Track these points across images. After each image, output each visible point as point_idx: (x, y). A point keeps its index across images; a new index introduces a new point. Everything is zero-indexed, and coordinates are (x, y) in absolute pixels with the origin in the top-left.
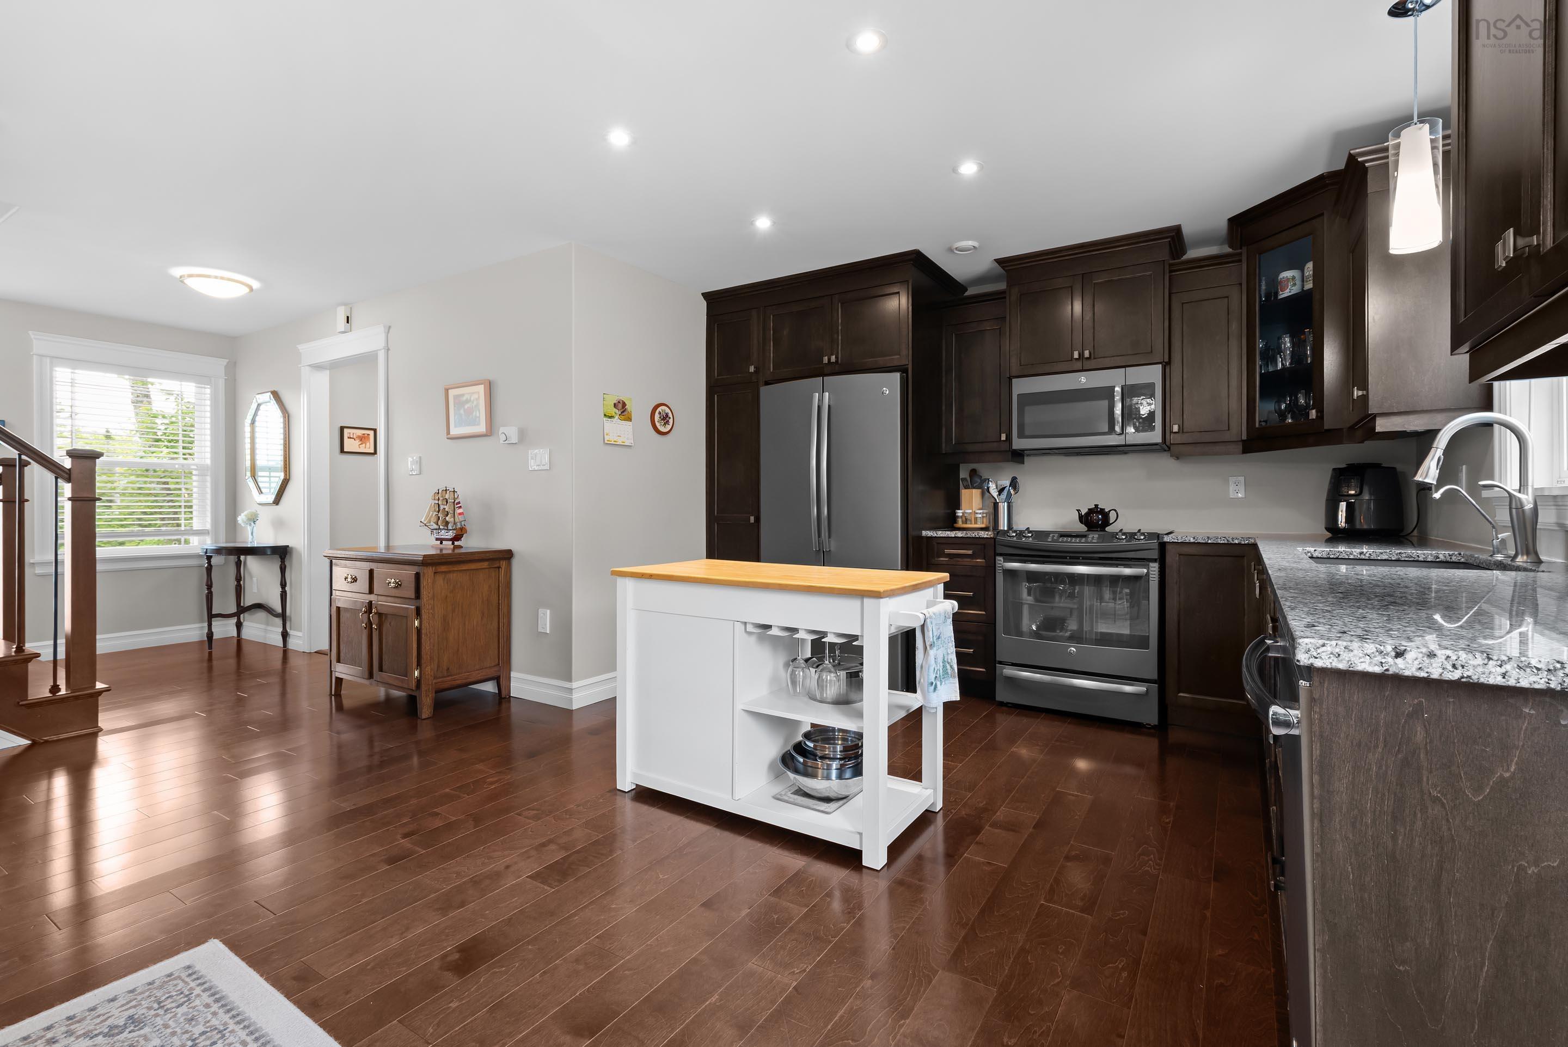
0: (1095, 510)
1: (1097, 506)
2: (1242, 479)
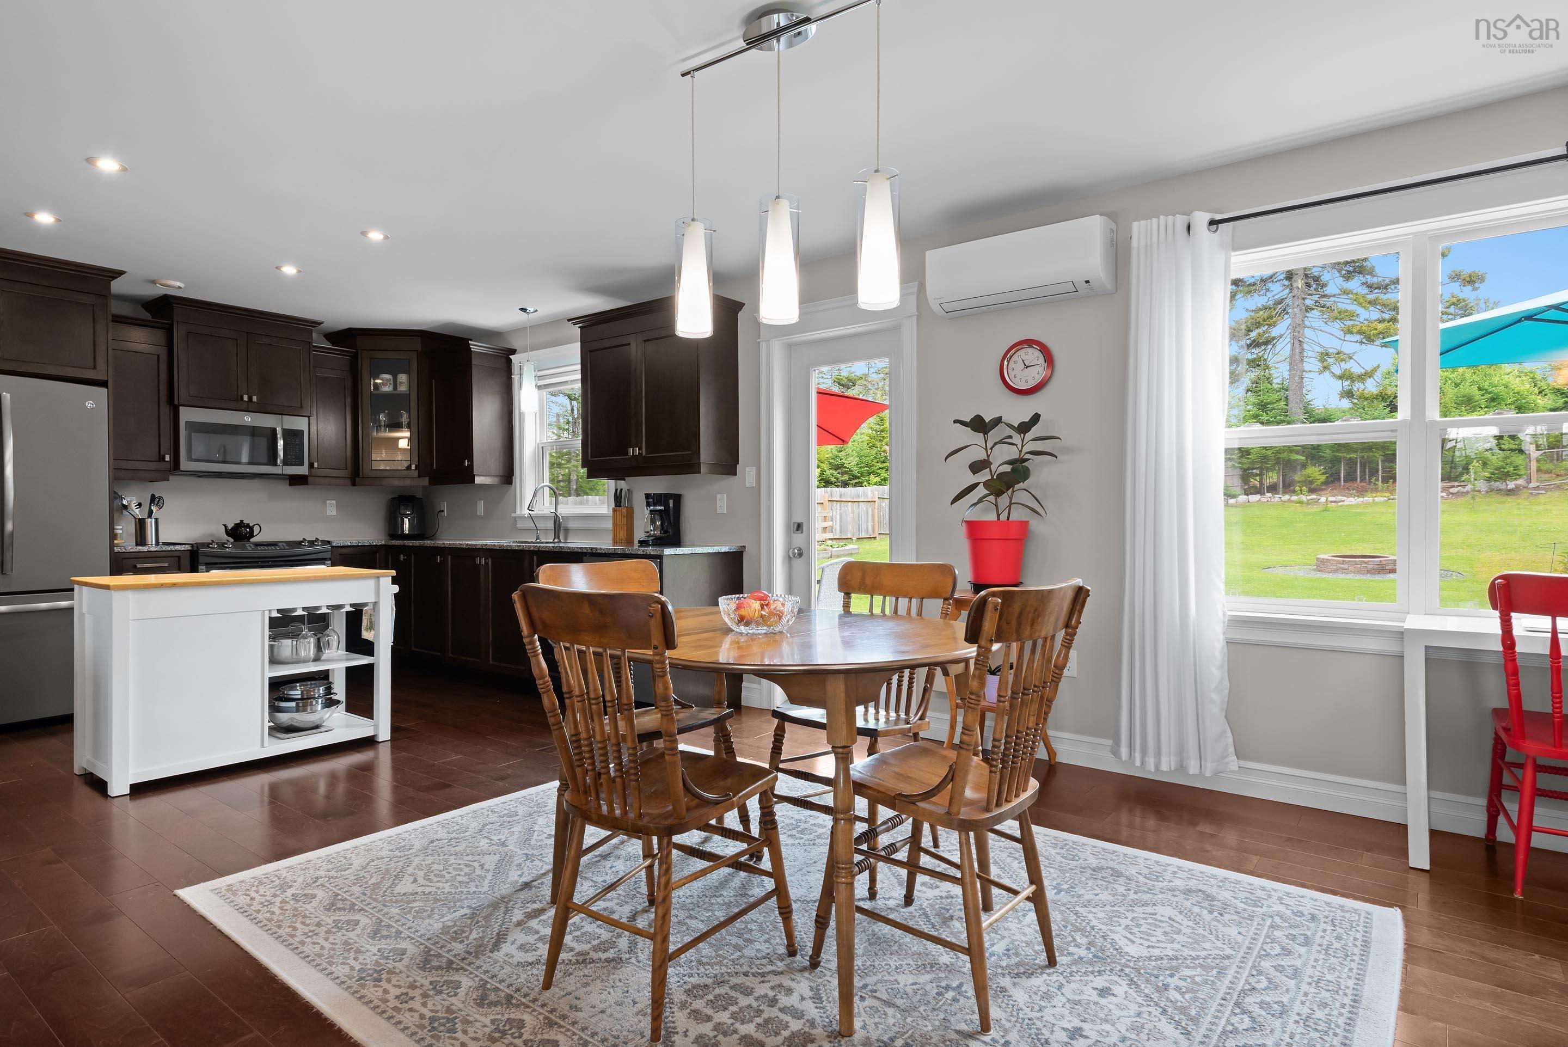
0: (241, 525)
1: (242, 521)
2: (334, 502)
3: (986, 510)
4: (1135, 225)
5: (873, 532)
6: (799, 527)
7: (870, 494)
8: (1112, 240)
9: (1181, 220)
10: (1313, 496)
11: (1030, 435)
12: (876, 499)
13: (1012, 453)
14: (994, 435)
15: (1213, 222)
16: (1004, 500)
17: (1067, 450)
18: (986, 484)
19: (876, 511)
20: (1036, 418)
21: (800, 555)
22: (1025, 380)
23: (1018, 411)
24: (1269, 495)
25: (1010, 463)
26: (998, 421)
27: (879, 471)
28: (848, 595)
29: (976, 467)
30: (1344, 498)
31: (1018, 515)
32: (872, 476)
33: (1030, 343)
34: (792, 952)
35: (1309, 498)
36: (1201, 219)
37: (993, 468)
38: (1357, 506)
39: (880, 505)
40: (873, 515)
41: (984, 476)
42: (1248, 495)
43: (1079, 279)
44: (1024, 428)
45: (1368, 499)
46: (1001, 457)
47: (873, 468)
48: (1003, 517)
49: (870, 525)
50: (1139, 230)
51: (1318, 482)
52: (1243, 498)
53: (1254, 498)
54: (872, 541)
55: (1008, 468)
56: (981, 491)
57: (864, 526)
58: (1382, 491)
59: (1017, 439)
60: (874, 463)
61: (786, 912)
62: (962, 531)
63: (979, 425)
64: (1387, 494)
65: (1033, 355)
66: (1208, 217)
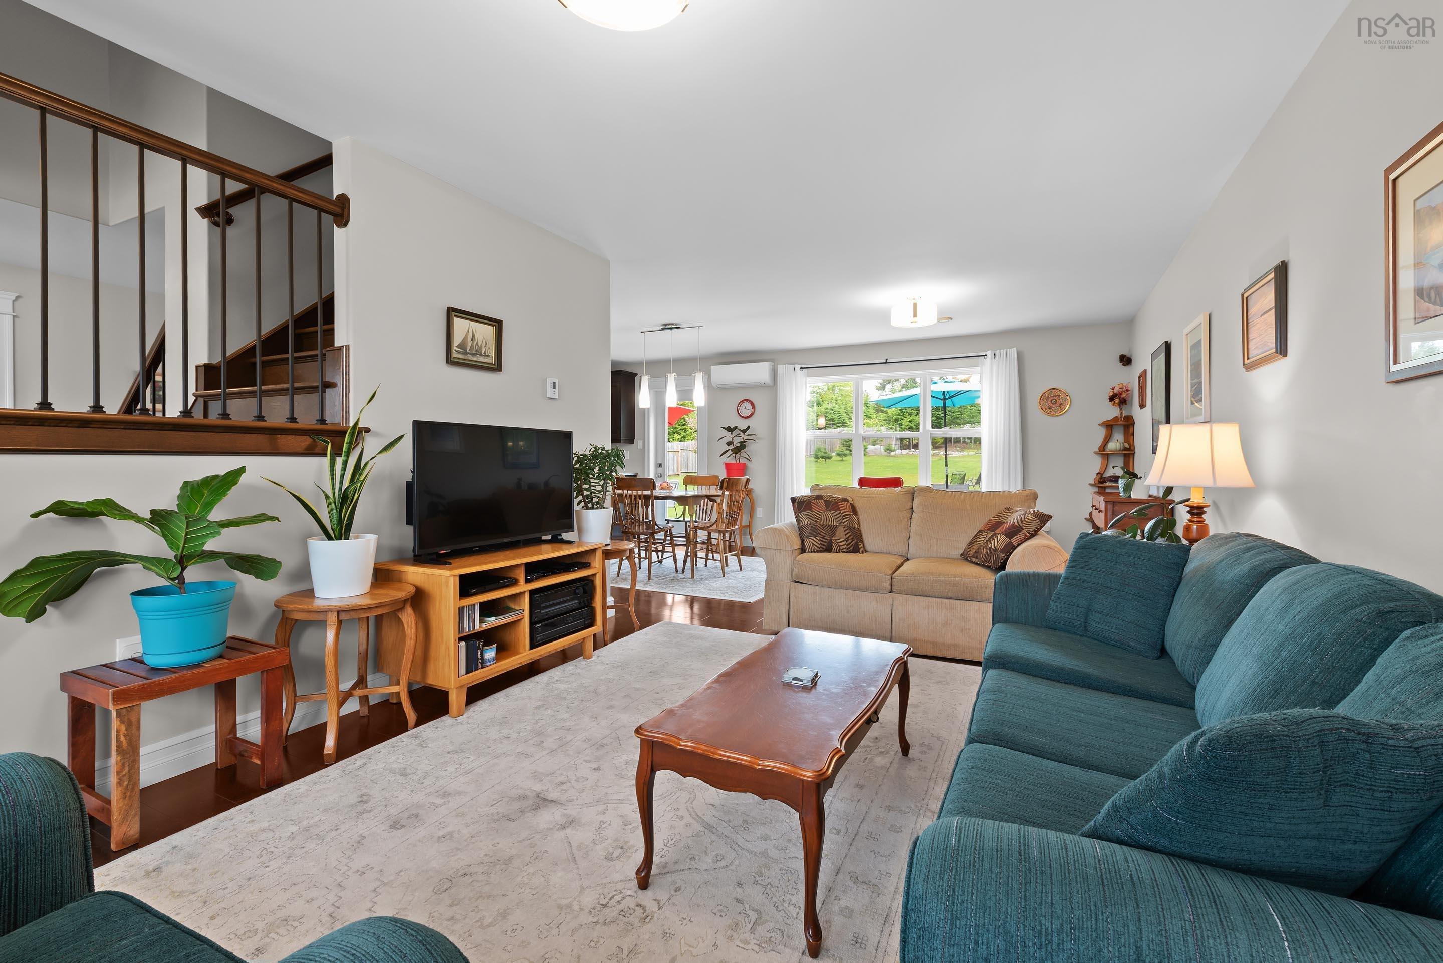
3: (732, 459)
4: (779, 366)
5: (678, 470)
6: (660, 465)
7: (675, 447)
8: (773, 369)
9: (792, 366)
10: (937, 451)
11: (746, 433)
12: (680, 450)
13: (740, 439)
14: (735, 433)
15: (801, 368)
16: (737, 456)
17: (759, 438)
18: (732, 450)
19: (680, 458)
20: (749, 427)
21: (661, 476)
22: (746, 413)
23: (743, 424)
24: (914, 450)
25: (739, 443)
26: (736, 428)
27: (680, 431)
28: (686, 486)
29: (729, 444)
30: (953, 452)
31: (742, 461)
32: (676, 435)
33: (747, 400)
34: (677, 571)
35: (935, 452)
36: (798, 367)
37: (734, 444)
38: (959, 457)
39: (682, 454)
40: (677, 460)
41: (731, 447)
42: (901, 450)
43: (762, 382)
44: (744, 431)
45: (965, 453)
46: (737, 440)
47: (676, 429)
48: (737, 462)
49: (675, 466)
50: (781, 368)
51: (940, 443)
52: (899, 452)
53: (905, 452)
54: (677, 477)
55: (739, 445)
56: (730, 452)
57: (672, 467)
58: (973, 449)
59: (742, 434)
60: (677, 425)
61: (675, 561)
62: (724, 466)
63: (729, 429)
64: (975, 451)
65: (748, 405)
66: (800, 366)
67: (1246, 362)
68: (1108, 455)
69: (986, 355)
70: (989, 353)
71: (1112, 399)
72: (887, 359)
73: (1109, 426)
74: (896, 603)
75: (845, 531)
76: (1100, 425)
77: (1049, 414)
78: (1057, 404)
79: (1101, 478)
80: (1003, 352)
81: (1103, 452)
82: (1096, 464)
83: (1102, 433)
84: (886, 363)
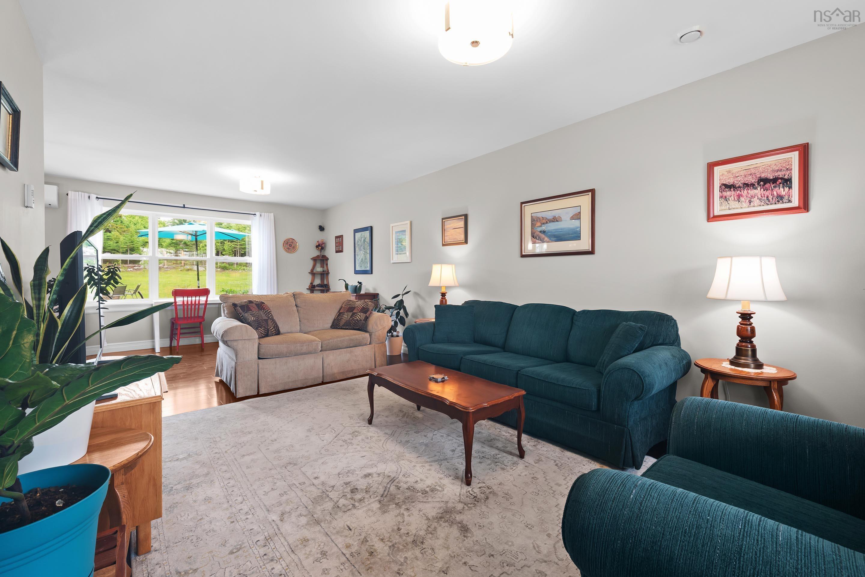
50: (71, 194)
66: (96, 196)
67: (444, 243)
68: (314, 274)
69: (255, 214)
70: (258, 214)
71: (317, 247)
72: (184, 205)
73: (315, 259)
74: (325, 356)
75: (272, 322)
76: (311, 259)
77: (286, 251)
78: (292, 247)
79: (312, 285)
80: (266, 214)
81: (313, 273)
82: (309, 278)
83: (311, 263)
84: (184, 207)
